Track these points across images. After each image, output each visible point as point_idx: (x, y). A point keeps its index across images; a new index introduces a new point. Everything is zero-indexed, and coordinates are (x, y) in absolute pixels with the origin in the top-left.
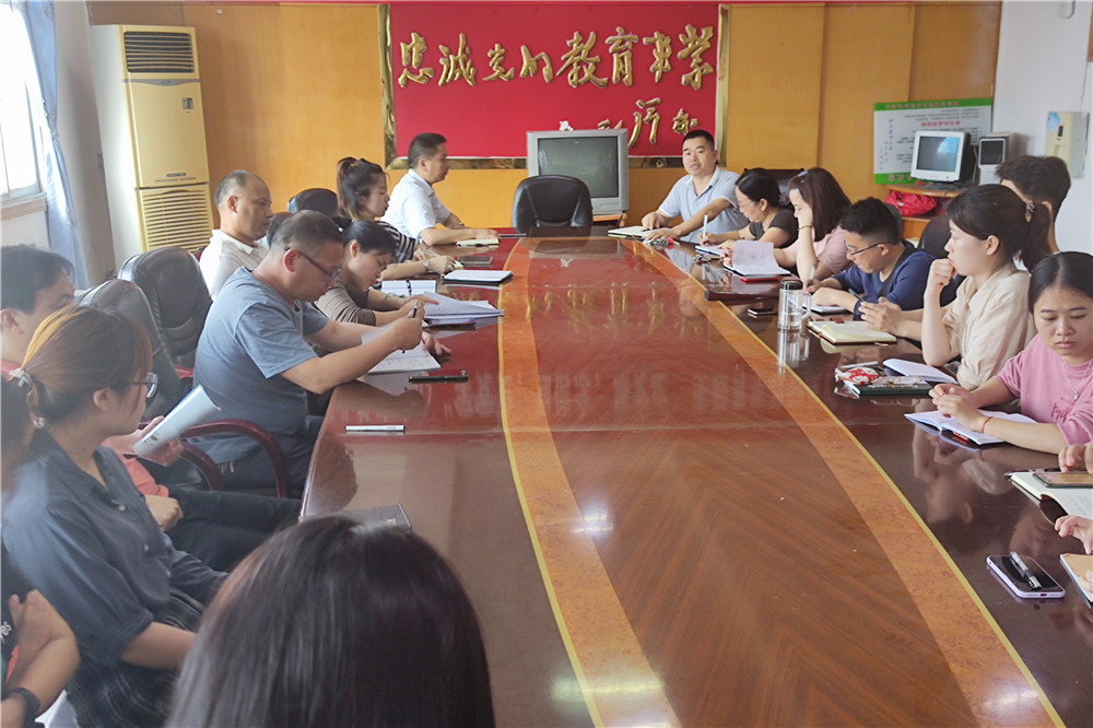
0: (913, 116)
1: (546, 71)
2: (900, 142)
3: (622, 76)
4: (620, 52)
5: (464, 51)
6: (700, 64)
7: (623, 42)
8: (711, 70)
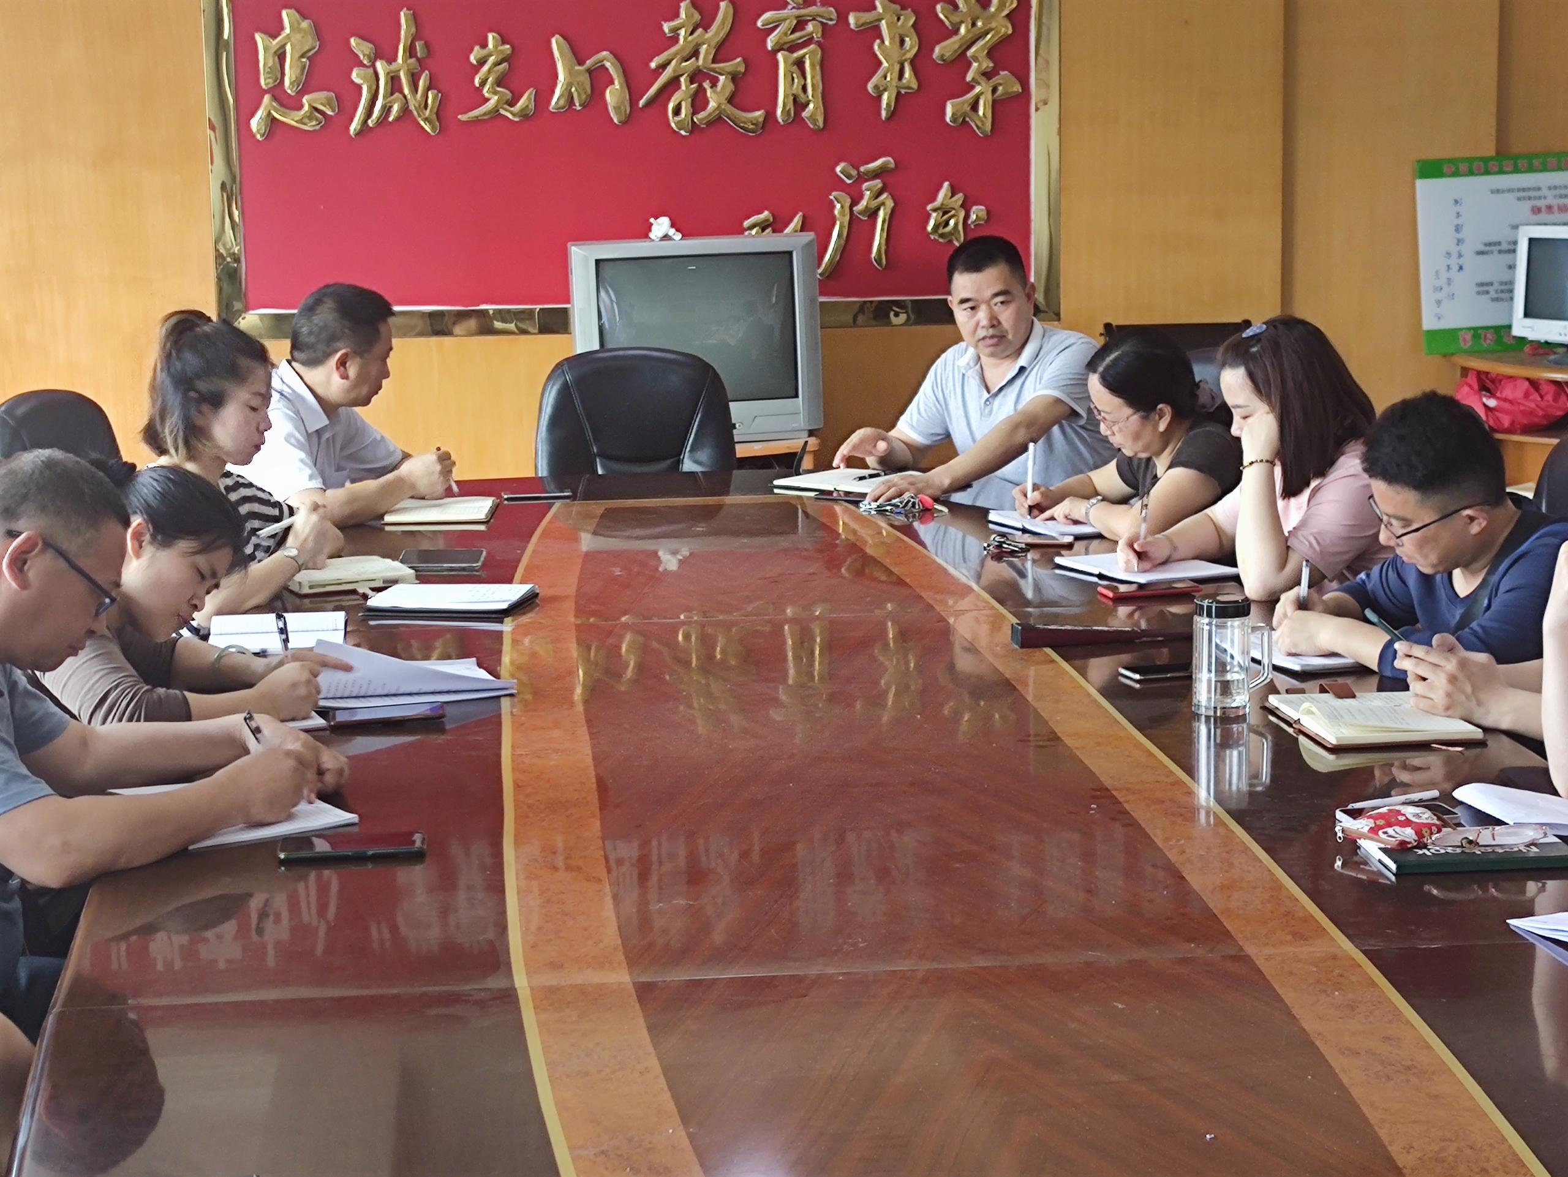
0: (1510, 190)
1: (615, 95)
2: (1481, 253)
3: (799, 105)
4: (792, 48)
5: (411, 52)
6: (988, 75)
7: (800, 24)
8: (1017, 88)
